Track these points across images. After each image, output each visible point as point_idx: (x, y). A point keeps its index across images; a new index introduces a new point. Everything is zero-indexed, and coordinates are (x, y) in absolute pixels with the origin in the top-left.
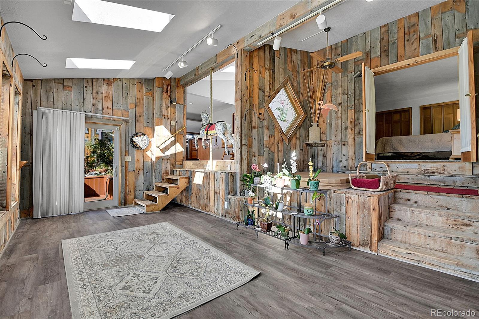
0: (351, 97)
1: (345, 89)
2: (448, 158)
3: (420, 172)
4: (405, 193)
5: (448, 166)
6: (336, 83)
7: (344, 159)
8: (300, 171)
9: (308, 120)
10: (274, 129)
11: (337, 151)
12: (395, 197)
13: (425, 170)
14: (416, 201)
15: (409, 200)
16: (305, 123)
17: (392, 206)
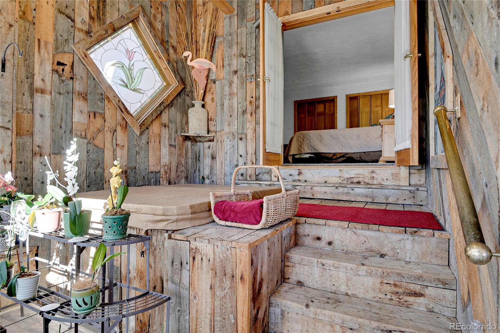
0: (251, 61)
1: (242, 48)
2: (377, 161)
3: (341, 182)
4: (313, 226)
5: (378, 172)
6: (230, 38)
7: (241, 161)
8: (169, 184)
9: (188, 96)
10: (102, 100)
11: (232, 150)
12: (296, 234)
13: (347, 178)
14: (330, 240)
15: (319, 239)
16: (180, 100)
17: (289, 254)
